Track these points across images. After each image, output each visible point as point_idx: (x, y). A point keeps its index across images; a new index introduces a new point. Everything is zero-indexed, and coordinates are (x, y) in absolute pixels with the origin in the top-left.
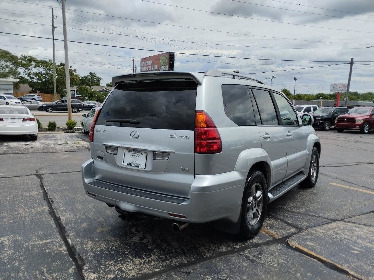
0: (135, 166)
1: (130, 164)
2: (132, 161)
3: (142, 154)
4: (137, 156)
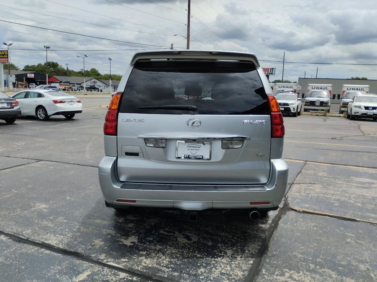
0: (196, 159)
1: (188, 157)
2: (190, 154)
3: (204, 144)
4: (196, 147)
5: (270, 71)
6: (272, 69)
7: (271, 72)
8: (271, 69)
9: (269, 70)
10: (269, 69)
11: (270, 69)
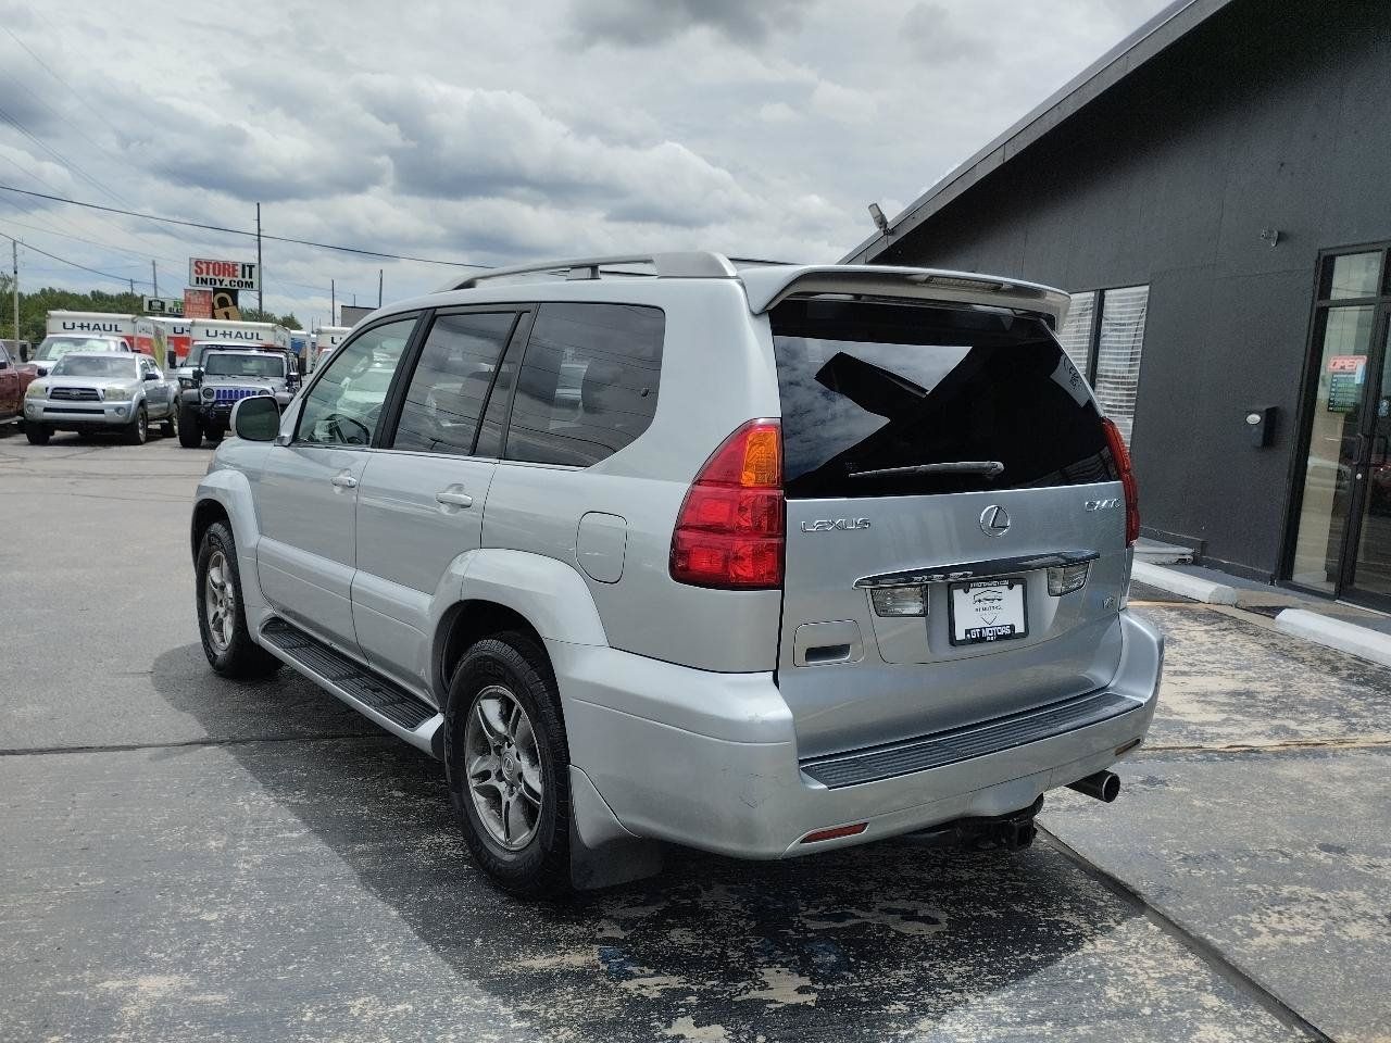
0: (998, 638)
4: (993, 599)
5: (239, 273)
6: (247, 269)
7: (247, 279)
8: (244, 266)
9: (234, 270)
10: (235, 265)
11: (239, 268)
